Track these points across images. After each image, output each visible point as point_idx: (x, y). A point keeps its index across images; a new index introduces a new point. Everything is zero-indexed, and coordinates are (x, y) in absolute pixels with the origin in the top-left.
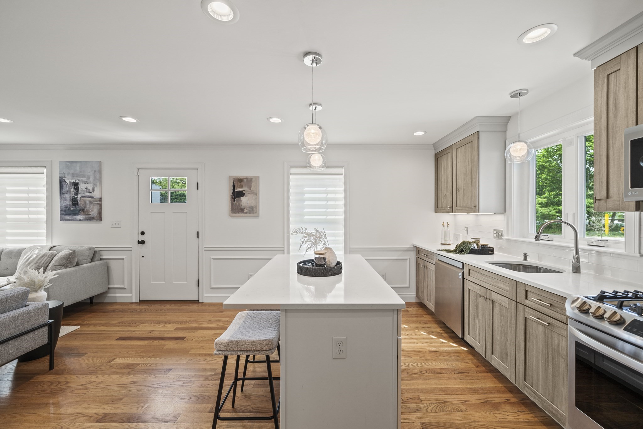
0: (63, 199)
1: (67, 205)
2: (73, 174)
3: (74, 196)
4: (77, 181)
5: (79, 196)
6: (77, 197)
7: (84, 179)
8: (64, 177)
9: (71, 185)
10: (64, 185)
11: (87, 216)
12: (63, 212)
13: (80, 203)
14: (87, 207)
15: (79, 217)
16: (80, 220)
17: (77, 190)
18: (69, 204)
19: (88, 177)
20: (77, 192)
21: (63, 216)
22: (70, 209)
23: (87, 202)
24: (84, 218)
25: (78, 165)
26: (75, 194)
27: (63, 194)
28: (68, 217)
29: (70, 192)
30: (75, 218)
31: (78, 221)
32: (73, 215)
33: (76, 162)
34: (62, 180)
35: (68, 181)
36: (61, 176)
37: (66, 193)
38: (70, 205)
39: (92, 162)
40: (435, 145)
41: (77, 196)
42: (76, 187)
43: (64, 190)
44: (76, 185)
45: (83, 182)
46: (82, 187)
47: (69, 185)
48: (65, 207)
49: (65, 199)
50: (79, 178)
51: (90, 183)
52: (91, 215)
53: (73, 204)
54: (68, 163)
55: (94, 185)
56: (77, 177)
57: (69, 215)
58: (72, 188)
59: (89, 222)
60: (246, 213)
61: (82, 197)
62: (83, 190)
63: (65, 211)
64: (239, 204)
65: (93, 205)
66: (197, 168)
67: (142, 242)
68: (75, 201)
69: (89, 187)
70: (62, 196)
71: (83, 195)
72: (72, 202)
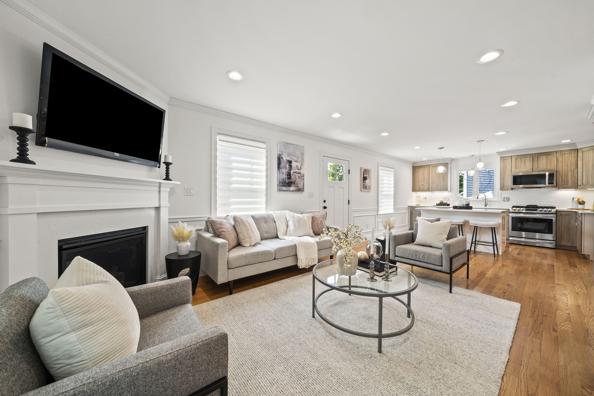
0: (281, 173)
1: (284, 178)
2: (288, 153)
3: (289, 171)
4: (291, 160)
5: (292, 172)
6: (290, 173)
7: (295, 159)
8: (282, 155)
9: (287, 162)
10: (282, 162)
11: (297, 188)
12: (281, 184)
13: (292, 177)
14: (297, 180)
15: (292, 188)
16: (292, 191)
17: (290, 166)
18: (285, 177)
19: (298, 158)
20: (291, 168)
21: (281, 187)
22: (286, 181)
23: (297, 177)
24: (295, 189)
25: (292, 146)
26: (289, 170)
27: (281, 168)
28: (284, 188)
29: (286, 168)
30: (289, 189)
31: (291, 191)
32: (288, 187)
33: (291, 144)
34: (281, 157)
35: (285, 158)
36: (280, 153)
37: (283, 168)
38: (286, 179)
39: (300, 146)
40: (414, 163)
41: (291, 171)
42: (290, 164)
43: (282, 166)
44: (290, 162)
45: (294, 160)
46: (294, 164)
47: (285, 162)
48: (282, 180)
49: (283, 173)
50: (292, 157)
51: (299, 162)
52: (299, 187)
53: (288, 177)
54: (285, 144)
55: (302, 164)
56: (291, 156)
57: (285, 186)
58: (287, 164)
59: (298, 193)
60: (367, 189)
61: (294, 172)
62: (294, 167)
63: (282, 183)
64: (365, 184)
65: (301, 180)
66: (348, 160)
67: (325, 208)
68: (289, 175)
69: (298, 166)
70: (281, 170)
71: (295, 171)
72: (287, 176)
